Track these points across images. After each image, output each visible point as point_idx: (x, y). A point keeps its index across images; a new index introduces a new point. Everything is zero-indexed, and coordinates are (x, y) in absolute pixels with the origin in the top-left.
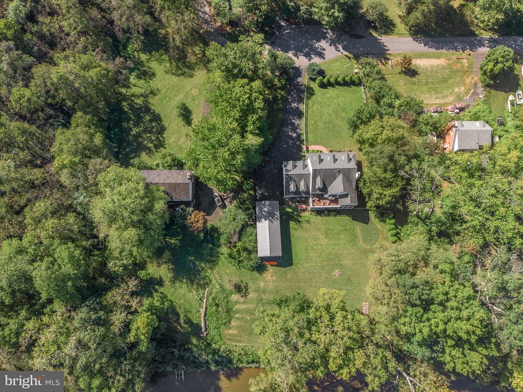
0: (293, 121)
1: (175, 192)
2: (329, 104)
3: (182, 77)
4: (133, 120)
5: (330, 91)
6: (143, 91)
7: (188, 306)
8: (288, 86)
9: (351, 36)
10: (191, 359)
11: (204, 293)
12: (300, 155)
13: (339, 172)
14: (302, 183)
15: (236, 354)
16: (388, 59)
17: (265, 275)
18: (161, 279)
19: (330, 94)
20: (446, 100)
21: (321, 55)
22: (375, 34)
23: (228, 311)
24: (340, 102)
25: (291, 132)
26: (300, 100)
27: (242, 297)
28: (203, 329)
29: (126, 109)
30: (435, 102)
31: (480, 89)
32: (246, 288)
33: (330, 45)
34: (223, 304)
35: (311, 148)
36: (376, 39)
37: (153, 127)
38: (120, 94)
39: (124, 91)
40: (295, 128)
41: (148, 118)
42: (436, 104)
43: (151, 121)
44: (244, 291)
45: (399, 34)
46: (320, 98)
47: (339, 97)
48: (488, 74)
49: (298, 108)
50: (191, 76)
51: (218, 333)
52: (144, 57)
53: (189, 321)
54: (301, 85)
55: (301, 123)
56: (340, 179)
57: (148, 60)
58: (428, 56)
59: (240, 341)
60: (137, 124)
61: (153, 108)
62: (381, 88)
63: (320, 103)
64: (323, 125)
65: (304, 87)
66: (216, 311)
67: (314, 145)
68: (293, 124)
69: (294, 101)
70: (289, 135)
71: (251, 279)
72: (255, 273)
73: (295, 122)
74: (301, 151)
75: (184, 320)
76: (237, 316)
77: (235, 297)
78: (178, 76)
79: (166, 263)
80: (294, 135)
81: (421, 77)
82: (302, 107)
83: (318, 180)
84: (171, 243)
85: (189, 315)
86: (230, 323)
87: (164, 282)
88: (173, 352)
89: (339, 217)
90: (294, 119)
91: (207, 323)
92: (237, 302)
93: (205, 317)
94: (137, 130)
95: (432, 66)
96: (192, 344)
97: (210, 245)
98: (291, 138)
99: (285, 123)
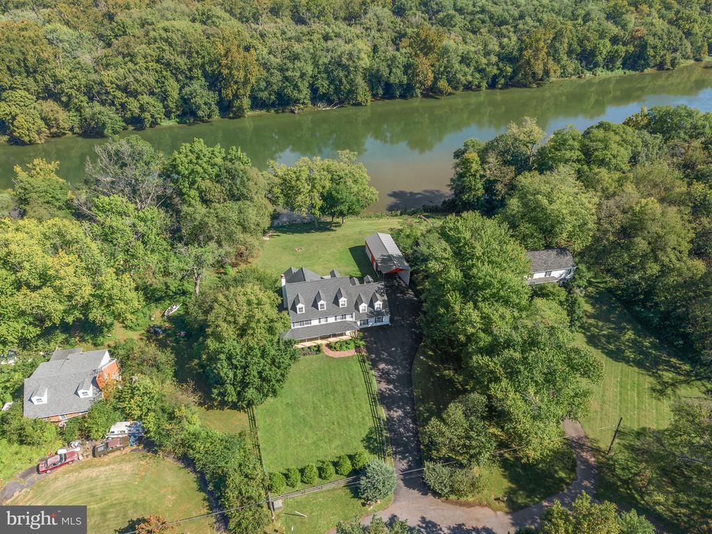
0: (391, 387)
2: (332, 427)
5: (331, 451)
8: (422, 447)
12: (365, 341)
19: (333, 446)
24: (310, 434)
25: (389, 369)
29: (674, 360)
30: (102, 469)
35: (352, 352)
40: (384, 376)
42: (101, 465)
46: (352, 433)
47: (314, 442)
49: (389, 409)
54: (395, 453)
55: (378, 386)
63: (349, 425)
64: (338, 387)
65: (390, 451)
67: (348, 357)
68: (389, 382)
69: (400, 420)
70: (392, 365)
73: (386, 386)
74: (366, 347)
80: (382, 366)
81: (115, 525)
82: (383, 413)
90: (390, 390)
98: (387, 363)
99: (405, 381)
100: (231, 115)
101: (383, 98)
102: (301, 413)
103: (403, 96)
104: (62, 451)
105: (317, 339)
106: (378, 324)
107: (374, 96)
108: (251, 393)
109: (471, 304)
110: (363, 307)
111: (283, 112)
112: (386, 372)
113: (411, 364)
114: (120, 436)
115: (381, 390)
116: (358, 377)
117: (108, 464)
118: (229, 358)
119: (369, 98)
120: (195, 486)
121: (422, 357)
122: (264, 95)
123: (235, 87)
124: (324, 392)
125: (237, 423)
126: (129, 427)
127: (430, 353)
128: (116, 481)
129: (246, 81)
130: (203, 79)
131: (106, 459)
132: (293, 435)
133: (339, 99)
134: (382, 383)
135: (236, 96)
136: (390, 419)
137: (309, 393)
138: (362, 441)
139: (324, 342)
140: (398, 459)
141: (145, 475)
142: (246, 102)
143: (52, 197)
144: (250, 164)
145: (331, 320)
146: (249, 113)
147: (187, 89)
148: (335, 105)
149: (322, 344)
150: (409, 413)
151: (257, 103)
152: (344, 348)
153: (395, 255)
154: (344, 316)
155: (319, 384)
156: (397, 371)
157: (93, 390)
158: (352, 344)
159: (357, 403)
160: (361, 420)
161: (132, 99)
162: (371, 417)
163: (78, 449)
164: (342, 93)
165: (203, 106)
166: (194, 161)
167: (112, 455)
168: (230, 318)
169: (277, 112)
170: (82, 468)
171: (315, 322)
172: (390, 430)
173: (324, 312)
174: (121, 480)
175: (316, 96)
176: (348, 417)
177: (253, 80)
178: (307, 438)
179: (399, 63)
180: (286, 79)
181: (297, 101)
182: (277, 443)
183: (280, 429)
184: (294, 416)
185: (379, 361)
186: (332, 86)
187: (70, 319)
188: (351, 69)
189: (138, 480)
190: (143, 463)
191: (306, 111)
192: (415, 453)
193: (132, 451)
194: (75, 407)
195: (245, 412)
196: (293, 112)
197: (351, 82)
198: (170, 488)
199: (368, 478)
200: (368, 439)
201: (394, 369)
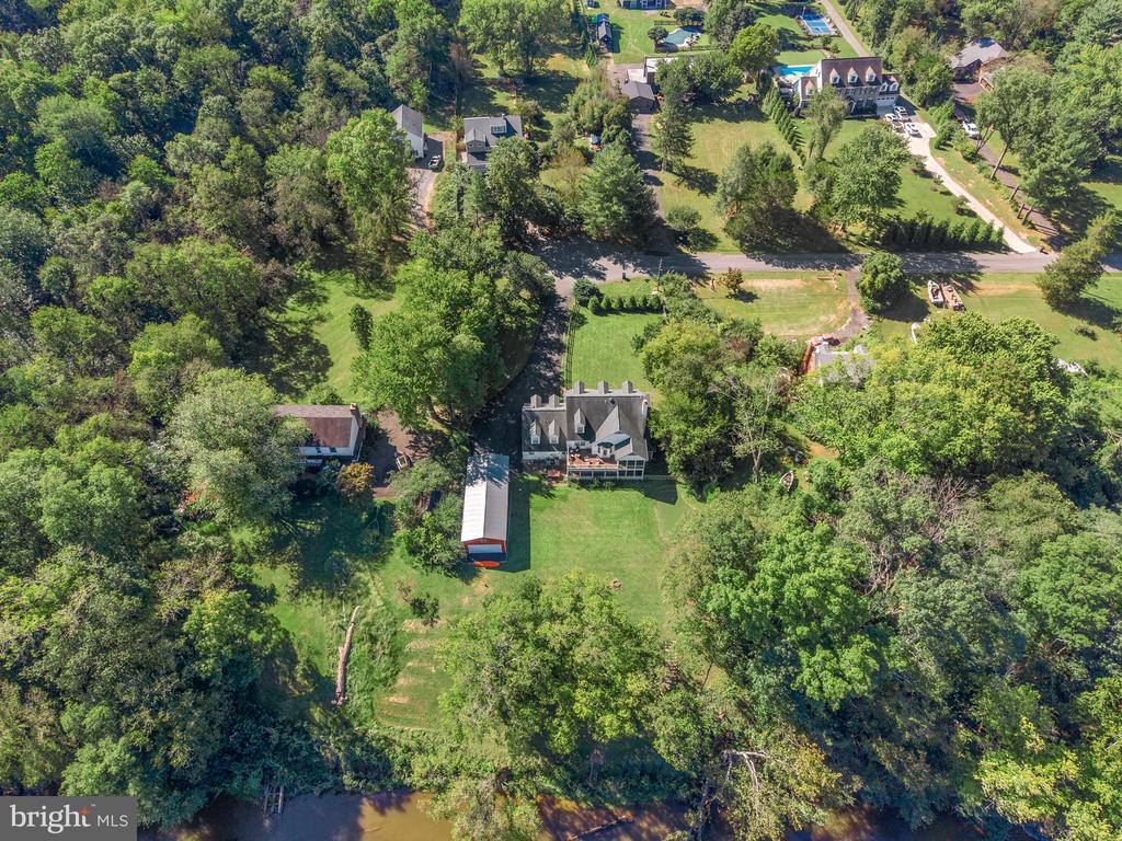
0: (549, 356)
1: (326, 433)
2: (610, 335)
3: (373, 300)
4: (279, 353)
5: (612, 319)
6: (305, 316)
7: (315, 642)
8: (544, 313)
9: (647, 253)
10: (304, 753)
11: (350, 615)
13: (613, 402)
14: (552, 427)
15: (399, 750)
16: (709, 279)
17: (473, 585)
18: (273, 590)
19: (611, 323)
20: (807, 331)
21: (600, 276)
22: (685, 251)
23: (395, 653)
25: (544, 370)
26: (562, 330)
27: (425, 624)
28: (339, 689)
29: (272, 339)
31: (863, 317)
32: (435, 607)
33: (615, 263)
34: (385, 637)
36: (688, 256)
37: (312, 362)
38: (267, 319)
39: (273, 316)
40: (551, 365)
41: (305, 349)
43: (309, 354)
44: (430, 612)
45: (725, 251)
46: (595, 328)
48: (869, 291)
49: (558, 340)
50: (388, 299)
51: (369, 701)
52: (315, 276)
53: (313, 673)
54: (565, 312)
55: (562, 360)
56: (614, 413)
57: (321, 280)
58: (772, 276)
59: (410, 723)
60: (284, 358)
61: (316, 337)
62: (691, 308)
63: (595, 334)
64: (598, 363)
65: (568, 313)
66: (370, 651)
68: (549, 360)
69: (552, 331)
70: (540, 374)
71: (446, 591)
72: (457, 582)
73: (552, 357)
74: (559, 395)
75: (304, 670)
76: (410, 664)
77: (412, 624)
78: (365, 298)
79: (289, 561)
80: (550, 374)
81: (762, 302)
82: (565, 338)
83: (578, 416)
84: (304, 529)
85: (315, 659)
86: (395, 681)
87: (278, 596)
88: (268, 734)
89: (620, 492)
90: (550, 354)
91: (349, 678)
92: (414, 635)
93: (345, 663)
94: (284, 366)
95: (778, 289)
96: (312, 722)
97: (376, 533)
98: (544, 377)
99: (535, 358)
112: (549, 368)
113: (522, 371)
115: (559, 354)
116: (577, 368)
121: (508, 377)
134: (556, 360)
136: (560, 332)
137: (625, 362)
138: (588, 322)
140: (565, 309)
150: (543, 334)
156: (537, 368)
160: (585, 336)
162: (576, 337)
172: (563, 324)
176: (595, 339)
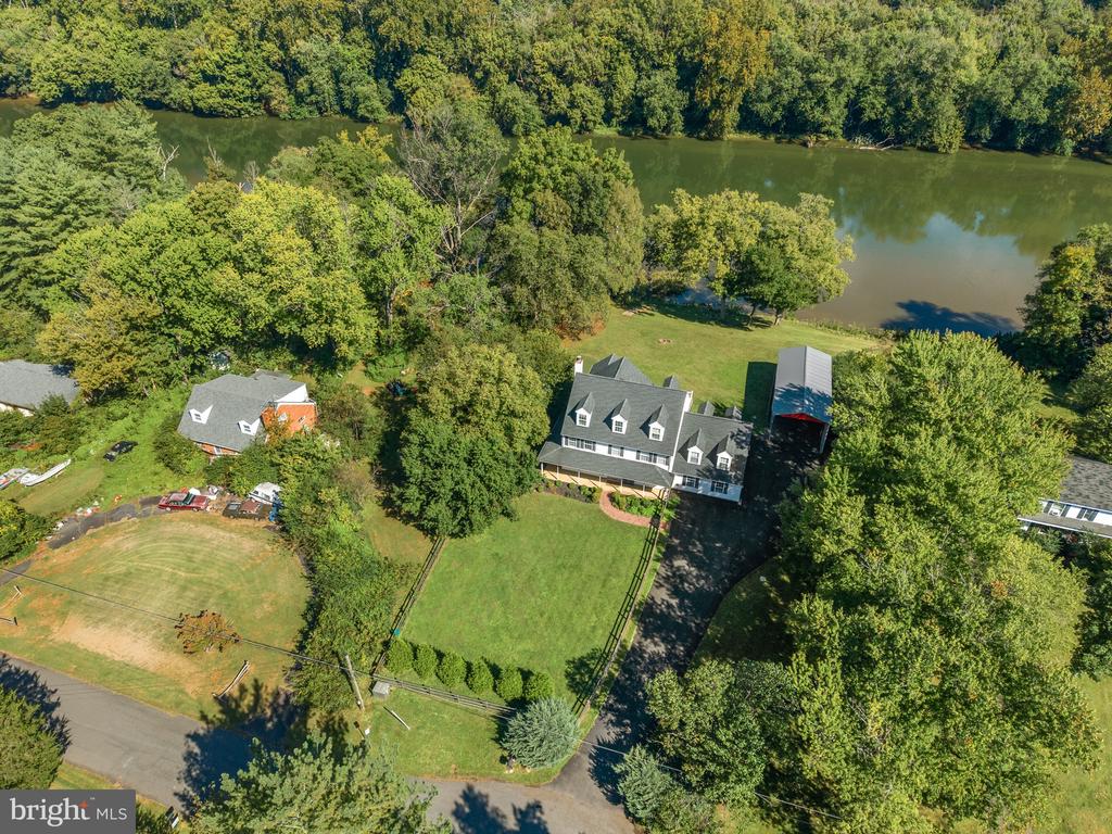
0: (674, 602)
2: (537, 618)
5: (511, 655)
12: (675, 512)
19: (519, 647)
24: (499, 612)
25: (691, 573)
26: (630, 657)
30: (221, 533)
35: (643, 521)
40: (675, 582)
42: (224, 529)
46: (561, 643)
47: (496, 629)
49: (646, 634)
54: (609, 708)
63: (565, 629)
64: (586, 565)
65: (602, 700)
67: (633, 526)
68: (676, 592)
69: (654, 661)
70: (699, 568)
73: (666, 598)
74: (673, 522)
80: (681, 563)
82: (631, 634)
90: (669, 606)
98: (693, 560)
99: (705, 605)
100: (703, 134)
101: (989, 146)
102: (507, 576)
103: (1031, 149)
104: (194, 492)
105: (596, 478)
106: (718, 495)
107: (970, 139)
108: (438, 509)
109: (861, 501)
110: (696, 453)
111: (790, 142)
112: (681, 577)
113: (734, 581)
114: (264, 502)
115: (652, 599)
116: (628, 562)
117: (231, 531)
118: (423, 445)
119: (957, 142)
120: (303, 607)
121: (763, 579)
122: (763, 108)
123: (718, 88)
124: (560, 562)
125: (412, 550)
126: (277, 493)
127: (786, 578)
128: (225, 555)
129: (738, 82)
130: (674, 70)
131: (234, 523)
132: (472, 603)
133: (897, 134)
134: (663, 589)
135: (716, 104)
136: (637, 652)
137: (536, 552)
138: (568, 662)
139: (607, 488)
140: (606, 720)
141: (260, 564)
142: (732, 115)
143: (352, 174)
144: (631, 182)
145: (630, 455)
146: (731, 135)
147: (644, 82)
148: (886, 144)
149: (601, 490)
150: (677, 657)
151: (749, 121)
152: (634, 509)
153: (814, 391)
154: (653, 456)
155: (561, 546)
156: (702, 582)
157: (260, 426)
158: (652, 509)
159: (600, 600)
160: (588, 629)
161: (563, 87)
162: (608, 634)
163: (213, 498)
164: (906, 124)
165: (659, 111)
166: (541, 157)
167: (243, 522)
168: (448, 386)
169: (778, 140)
170: (203, 522)
171: (602, 450)
172: (625, 668)
173: (621, 437)
174: (229, 556)
175: (856, 124)
176: (571, 616)
177: (750, 81)
178: (489, 617)
179: (1041, 83)
180: (810, 84)
181: (817, 128)
182: (443, 604)
183: (461, 586)
184: (494, 577)
185: (681, 553)
186: (891, 110)
187: (282, 329)
188: (936, 81)
189: (248, 566)
190: (268, 548)
191: (830, 146)
192: (643, 726)
193: (267, 527)
194: (232, 441)
195: (432, 540)
196: (805, 144)
197: (929, 108)
198: (274, 595)
199: (525, 719)
200: (580, 665)
201: (698, 577)
